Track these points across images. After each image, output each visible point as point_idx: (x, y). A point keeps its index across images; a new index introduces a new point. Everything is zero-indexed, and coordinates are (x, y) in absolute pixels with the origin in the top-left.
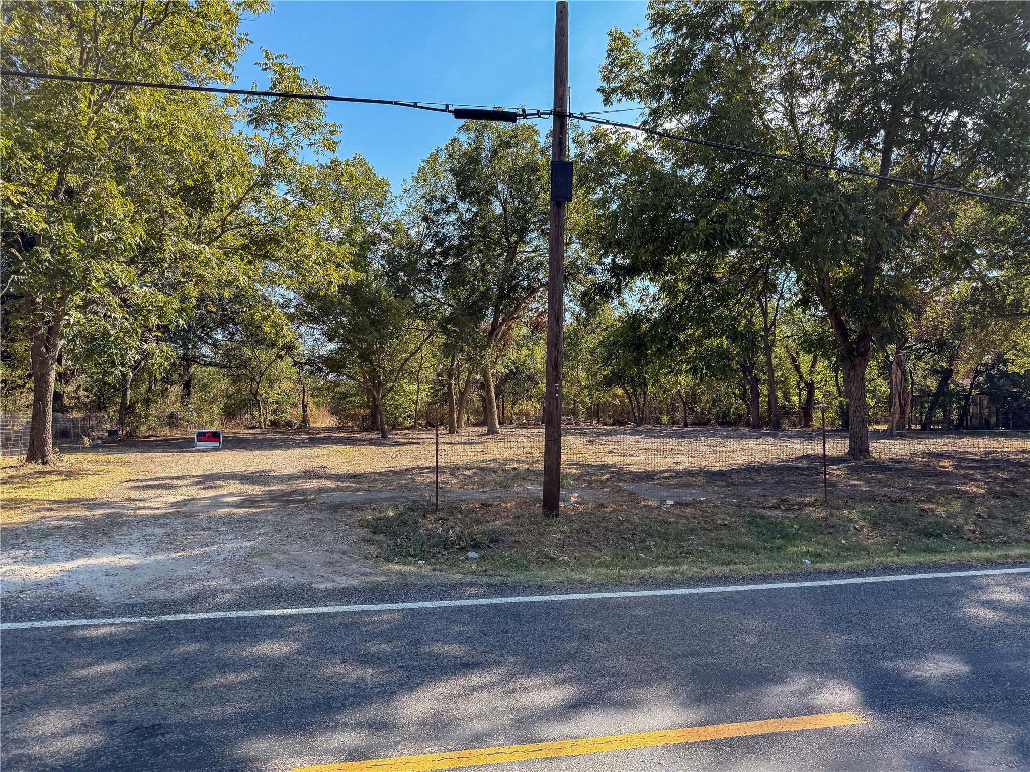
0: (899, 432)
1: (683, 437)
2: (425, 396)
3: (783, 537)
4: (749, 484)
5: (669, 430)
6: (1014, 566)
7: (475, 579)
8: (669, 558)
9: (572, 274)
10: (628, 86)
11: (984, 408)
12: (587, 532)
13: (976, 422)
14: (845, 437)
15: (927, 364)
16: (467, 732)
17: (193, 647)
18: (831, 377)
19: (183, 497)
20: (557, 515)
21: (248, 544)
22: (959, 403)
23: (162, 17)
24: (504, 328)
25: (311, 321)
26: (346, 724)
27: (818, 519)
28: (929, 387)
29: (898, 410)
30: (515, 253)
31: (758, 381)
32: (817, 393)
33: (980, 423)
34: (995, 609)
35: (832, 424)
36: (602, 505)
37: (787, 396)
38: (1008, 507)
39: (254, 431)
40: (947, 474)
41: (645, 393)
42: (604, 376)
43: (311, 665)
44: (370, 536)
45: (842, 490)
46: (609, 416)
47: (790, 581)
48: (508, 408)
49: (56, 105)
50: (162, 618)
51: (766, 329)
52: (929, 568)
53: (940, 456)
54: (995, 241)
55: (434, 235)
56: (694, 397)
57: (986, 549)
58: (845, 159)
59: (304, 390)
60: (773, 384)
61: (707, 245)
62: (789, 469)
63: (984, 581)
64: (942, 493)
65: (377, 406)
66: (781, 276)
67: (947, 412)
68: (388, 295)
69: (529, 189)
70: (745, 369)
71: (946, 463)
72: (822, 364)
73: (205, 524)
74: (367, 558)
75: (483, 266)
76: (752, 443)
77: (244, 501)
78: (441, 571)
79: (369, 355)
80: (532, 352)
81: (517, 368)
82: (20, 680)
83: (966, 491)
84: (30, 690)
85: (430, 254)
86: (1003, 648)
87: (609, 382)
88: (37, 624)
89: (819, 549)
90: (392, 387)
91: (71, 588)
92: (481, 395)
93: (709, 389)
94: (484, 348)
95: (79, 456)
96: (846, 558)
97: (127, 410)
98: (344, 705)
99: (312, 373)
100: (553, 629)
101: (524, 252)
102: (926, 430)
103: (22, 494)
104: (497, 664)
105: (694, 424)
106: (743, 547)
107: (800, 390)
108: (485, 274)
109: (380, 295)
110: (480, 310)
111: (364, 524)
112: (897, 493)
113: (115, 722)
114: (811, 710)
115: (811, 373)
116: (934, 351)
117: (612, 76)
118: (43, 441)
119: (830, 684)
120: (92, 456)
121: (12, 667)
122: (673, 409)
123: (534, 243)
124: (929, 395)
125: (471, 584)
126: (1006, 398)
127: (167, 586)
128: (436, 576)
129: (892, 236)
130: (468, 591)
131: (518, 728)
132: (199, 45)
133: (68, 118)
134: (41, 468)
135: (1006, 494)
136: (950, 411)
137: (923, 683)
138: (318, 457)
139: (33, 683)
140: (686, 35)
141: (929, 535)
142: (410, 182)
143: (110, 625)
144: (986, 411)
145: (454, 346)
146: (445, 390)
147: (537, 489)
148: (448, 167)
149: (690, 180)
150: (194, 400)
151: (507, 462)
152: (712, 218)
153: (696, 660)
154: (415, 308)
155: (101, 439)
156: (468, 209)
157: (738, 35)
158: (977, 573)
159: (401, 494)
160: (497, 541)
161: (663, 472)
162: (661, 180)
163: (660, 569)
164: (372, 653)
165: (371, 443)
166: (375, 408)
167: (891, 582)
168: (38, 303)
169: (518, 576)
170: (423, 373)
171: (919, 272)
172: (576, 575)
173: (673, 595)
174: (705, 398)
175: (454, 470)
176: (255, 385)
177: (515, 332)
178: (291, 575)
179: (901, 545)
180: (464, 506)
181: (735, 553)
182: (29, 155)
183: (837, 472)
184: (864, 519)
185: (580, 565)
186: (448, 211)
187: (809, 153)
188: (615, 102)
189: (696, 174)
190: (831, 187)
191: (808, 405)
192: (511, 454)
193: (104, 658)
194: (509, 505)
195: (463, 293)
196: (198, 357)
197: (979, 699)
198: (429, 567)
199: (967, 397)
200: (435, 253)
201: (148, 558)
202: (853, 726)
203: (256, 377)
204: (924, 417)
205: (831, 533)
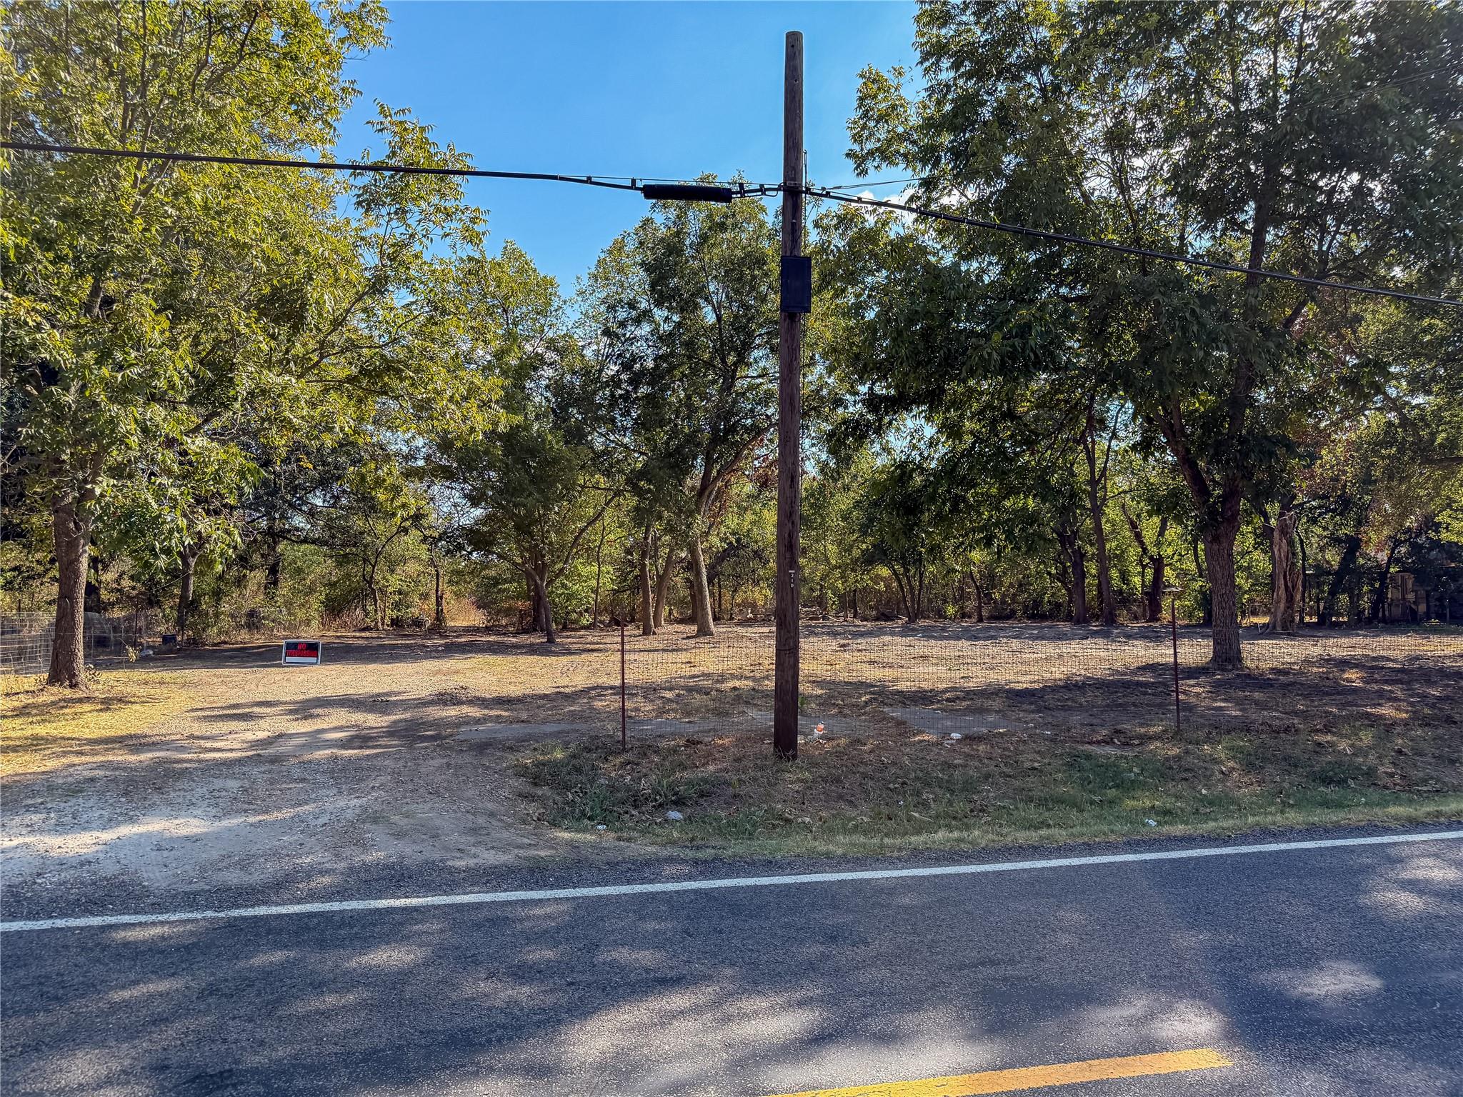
0: (1285, 628)
1: (976, 638)
2: (609, 579)
3: (1117, 786)
4: (1070, 708)
5: (955, 627)
6: (1449, 827)
7: (676, 852)
8: (955, 818)
9: (815, 409)
10: (889, 145)
11: (1407, 592)
12: (838, 780)
13: (1397, 612)
14: (1208, 636)
15: (1325, 529)
16: (664, 1079)
17: (278, 956)
18: (1187, 550)
19: (266, 734)
20: (795, 757)
21: (356, 802)
22: (1372, 585)
23: (235, 61)
24: (720, 484)
25: (447, 479)
26: (491, 1069)
27: (1167, 759)
28: (1328, 562)
29: (1284, 596)
30: (733, 377)
31: (1082, 556)
32: (1168, 572)
33: (1403, 613)
34: (1421, 893)
35: (1190, 616)
36: (859, 741)
37: (1124, 577)
38: (1441, 738)
39: (367, 634)
40: (1355, 691)
41: (921, 575)
42: (863, 551)
43: (444, 981)
44: (528, 789)
45: (1202, 716)
46: (871, 607)
47: (1126, 852)
48: (727, 596)
49: (90, 185)
50: (236, 913)
51: (1093, 482)
52: (1326, 831)
53: (1344, 664)
54: (1416, 355)
55: (619, 355)
56: (992, 579)
57: (1411, 801)
58: (1200, 243)
59: (438, 575)
60: (1103, 559)
61: (1003, 369)
62: (1126, 685)
63: (1407, 851)
64: (1346, 719)
65: (540, 598)
66: (1113, 406)
67: (1355, 598)
68: (555, 442)
69: (753, 288)
70: (1063, 539)
71: (1352, 675)
72: (1173, 531)
73: (297, 773)
74: (524, 822)
75: (689, 397)
76: (1073, 647)
77: (352, 738)
78: (629, 840)
79: (530, 525)
80: (760, 518)
81: (738, 540)
82: (36, 1005)
83: (1381, 717)
84: (50, 1020)
85: (615, 382)
86: (1432, 951)
87: (869, 560)
88: (60, 923)
89: (1169, 803)
90: (561, 570)
91: (109, 869)
92: (688, 580)
93: (1012, 568)
94: (691, 514)
95: (122, 674)
96: (1207, 817)
97: (189, 606)
98: (489, 1041)
99: (448, 552)
100: (787, 926)
101: (747, 377)
102: (1326, 625)
103: (41, 730)
104: (707, 978)
105: (992, 618)
106: (1060, 801)
107: (1144, 567)
108: (692, 410)
109: (544, 441)
110: (685, 460)
111: (521, 772)
112: (1281, 719)
113: (167, 1067)
114: (1152, 1046)
115: (1158, 544)
116: (1333, 511)
117: (866, 133)
118: (71, 656)
119: (1181, 1006)
120: (139, 674)
121: (24, 987)
122: (962, 596)
123: (761, 364)
124: (1329, 573)
125: (671, 860)
126: (1439, 576)
127: (245, 864)
128: (621, 849)
129: (1269, 351)
130: (668, 870)
131: (735, 1074)
132: (286, 98)
133: (104, 203)
134: (68, 693)
135: (1438, 719)
136: (1360, 596)
137: (1315, 1005)
138: (457, 672)
139: (54, 1010)
140: (969, 75)
141: (1327, 781)
142: (586, 282)
143: (162, 923)
144: (1411, 596)
145: (649, 511)
146: (637, 572)
147: (765, 718)
148: (638, 259)
149: (979, 277)
150: (284, 590)
151: (723, 678)
152: (1010, 331)
153: (990, 971)
154: (592, 459)
155: (153, 647)
156: (667, 318)
157: (1045, 70)
158: (1395, 839)
159: (573, 727)
160: (709, 794)
161: (945, 691)
162: (937, 277)
163: (941, 835)
164: (530, 962)
165: (533, 650)
166: (538, 600)
167: (1271, 853)
168: (64, 461)
169: (737, 848)
170: (606, 550)
171: (1309, 402)
172: (821, 847)
173: (959, 875)
174: (1007, 580)
175: (650, 690)
176: (369, 568)
177: (735, 490)
178: (418, 848)
179: (1288, 796)
180: (663, 744)
181: (1049, 810)
182: (51, 255)
183: (1195, 690)
184: (1234, 758)
185: (828, 831)
186: (638, 321)
187: (1147, 235)
188: (871, 171)
189: (987, 269)
190: (1179, 283)
191: (1155, 590)
192: (730, 666)
193: (152, 972)
194: (726, 741)
195: (661, 436)
196: (289, 531)
197: (1396, 1029)
198: (612, 835)
199: (1383, 575)
200: (620, 380)
201: (217, 824)
202: (1212, 1070)
203: (371, 555)
204: (1322, 604)
205: (1186, 779)
